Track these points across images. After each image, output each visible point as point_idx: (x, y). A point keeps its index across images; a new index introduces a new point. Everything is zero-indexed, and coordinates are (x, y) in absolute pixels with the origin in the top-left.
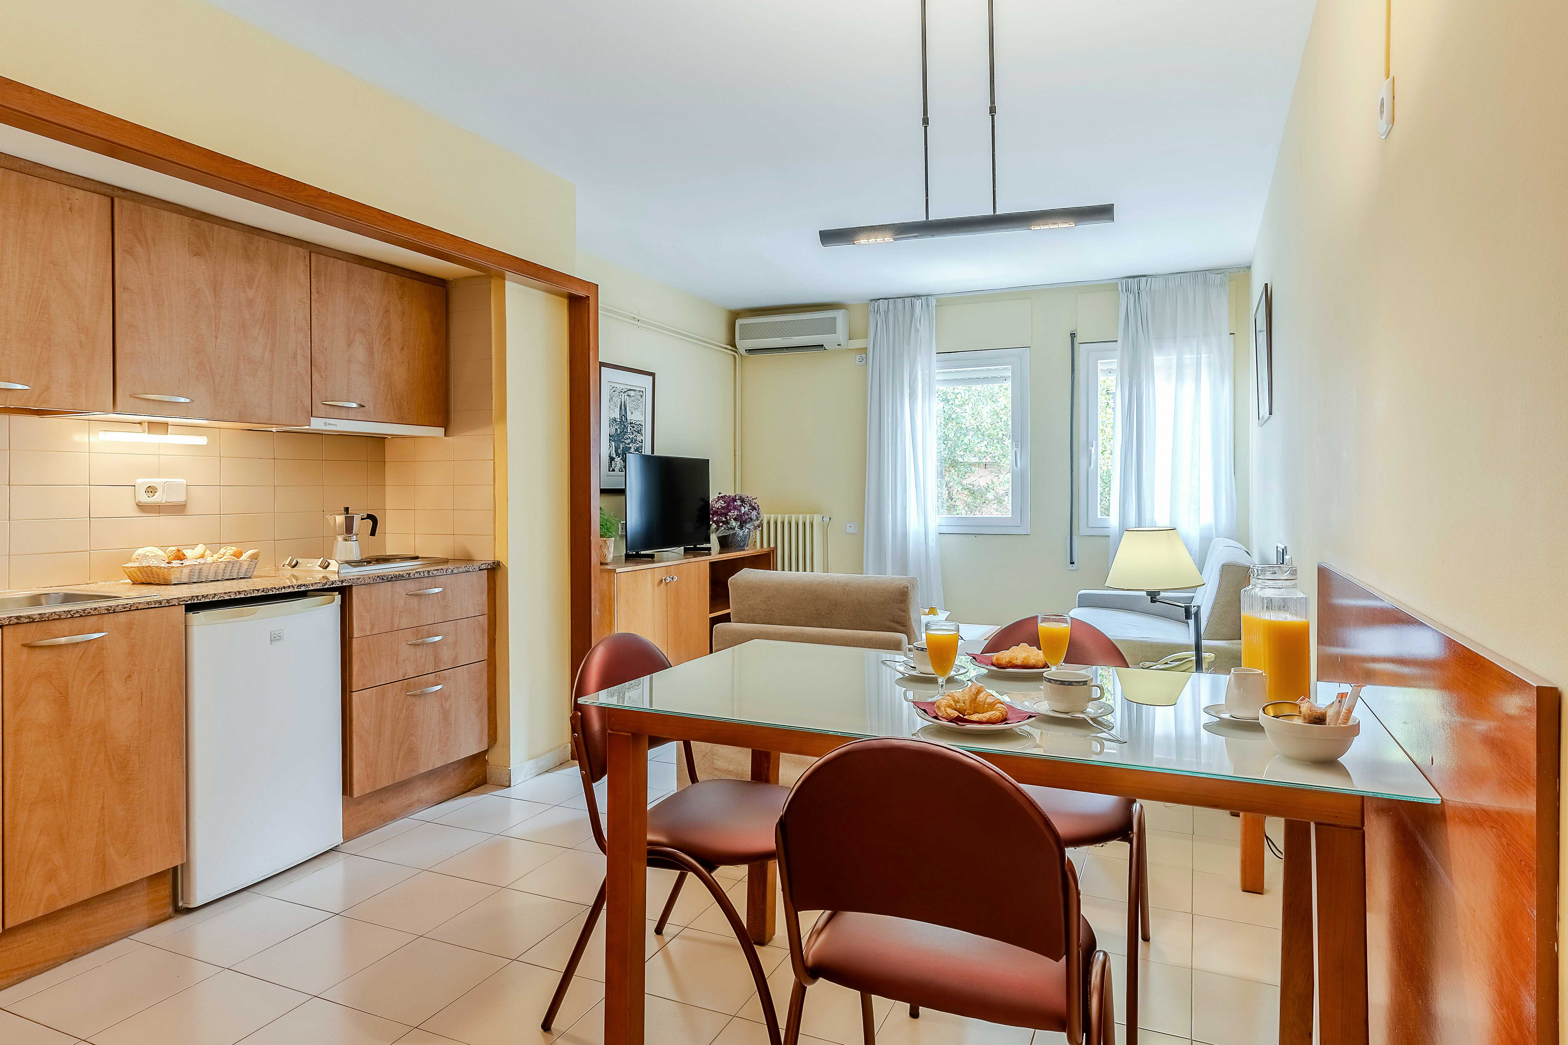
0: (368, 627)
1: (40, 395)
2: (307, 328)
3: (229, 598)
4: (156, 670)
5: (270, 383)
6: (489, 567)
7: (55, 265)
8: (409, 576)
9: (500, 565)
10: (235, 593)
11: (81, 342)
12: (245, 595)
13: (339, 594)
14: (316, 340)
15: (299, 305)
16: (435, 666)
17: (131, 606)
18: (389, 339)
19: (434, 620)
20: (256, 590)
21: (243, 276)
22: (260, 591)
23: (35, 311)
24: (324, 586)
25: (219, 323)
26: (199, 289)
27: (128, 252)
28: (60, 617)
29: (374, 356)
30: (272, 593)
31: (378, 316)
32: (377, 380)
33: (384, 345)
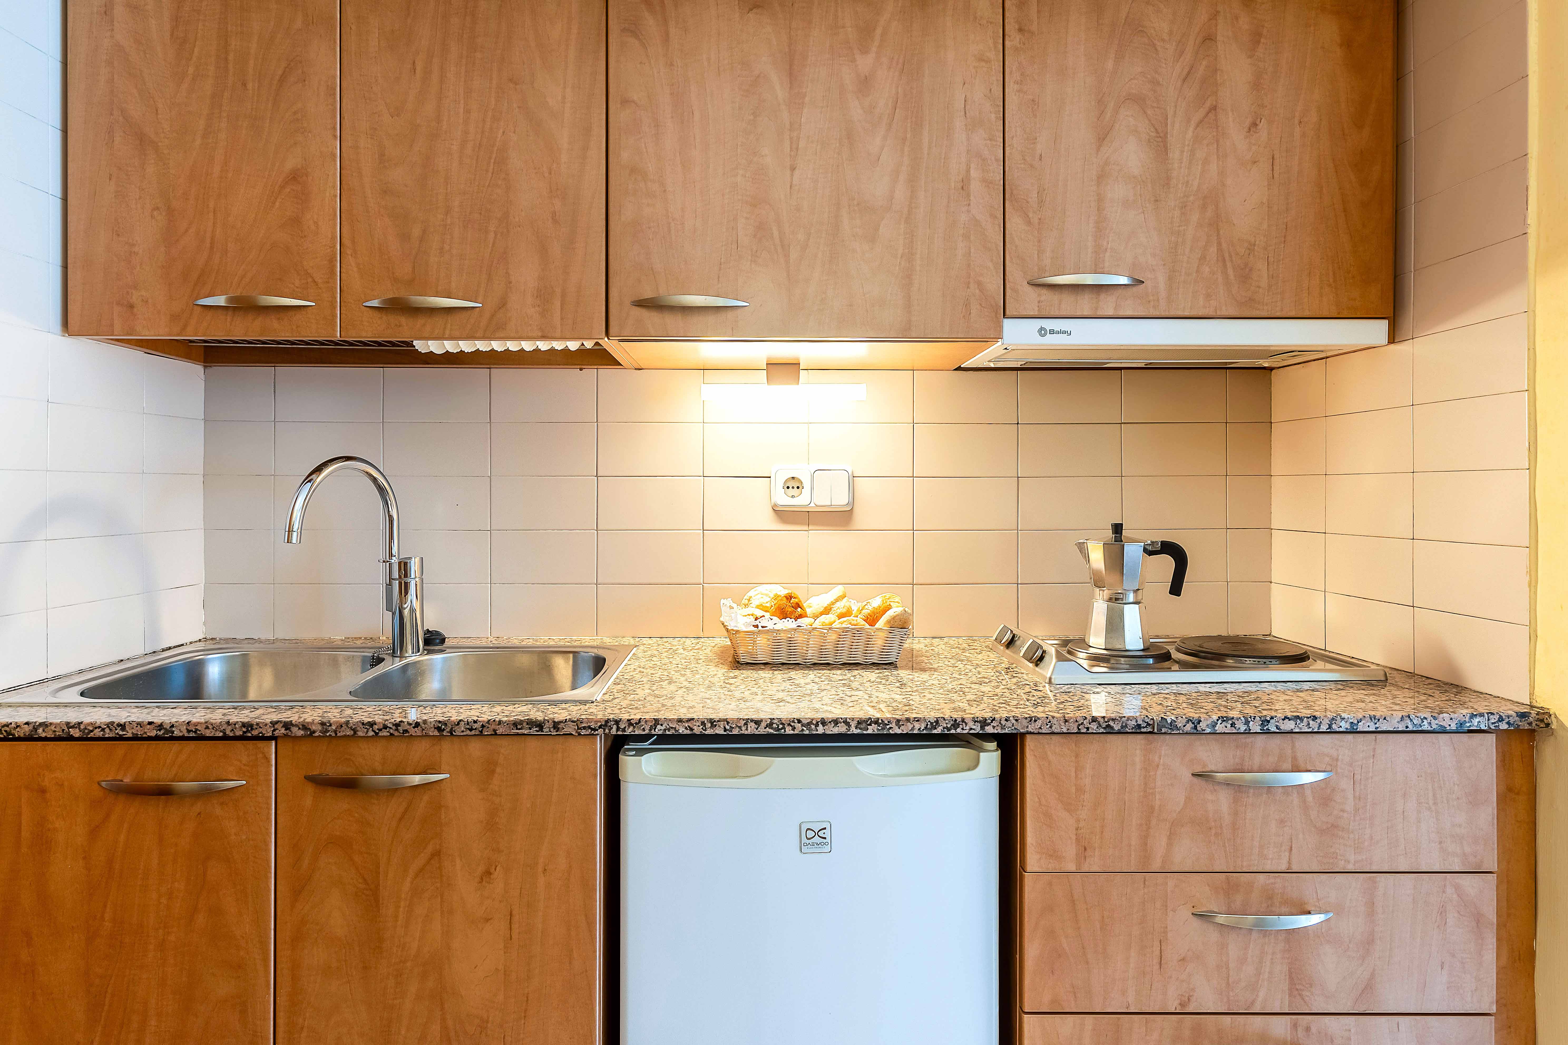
0: (1070, 851)
1: (493, 316)
2: (994, 118)
3: (688, 732)
4: (540, 869)
5: (906, 251)
6: (1504, 726)
7: (516, 84)
8: (1195, 728)
9: (1548, 725)
10: (703, 723)
11: (554, 213)
12: (725, 730)
13: (997, 750)
14: (1015, 143)
15: (974, 67)
16: (1290, 995)
17: (483, 726)
18: (1214, 108)
19: (1289, 863)
20: (752, 721)
21: (850, 29)
22: (763, 724)
23: (487, 171)
24: (931, 729)
25: (798, 138)
26: (759, 76)
27: (631, 31)
28: (355, 733)
29: (1171, 155)
30: (792, 732)
31: (1181, 56)
32: (1177, 213)
33: (1197, 126)
